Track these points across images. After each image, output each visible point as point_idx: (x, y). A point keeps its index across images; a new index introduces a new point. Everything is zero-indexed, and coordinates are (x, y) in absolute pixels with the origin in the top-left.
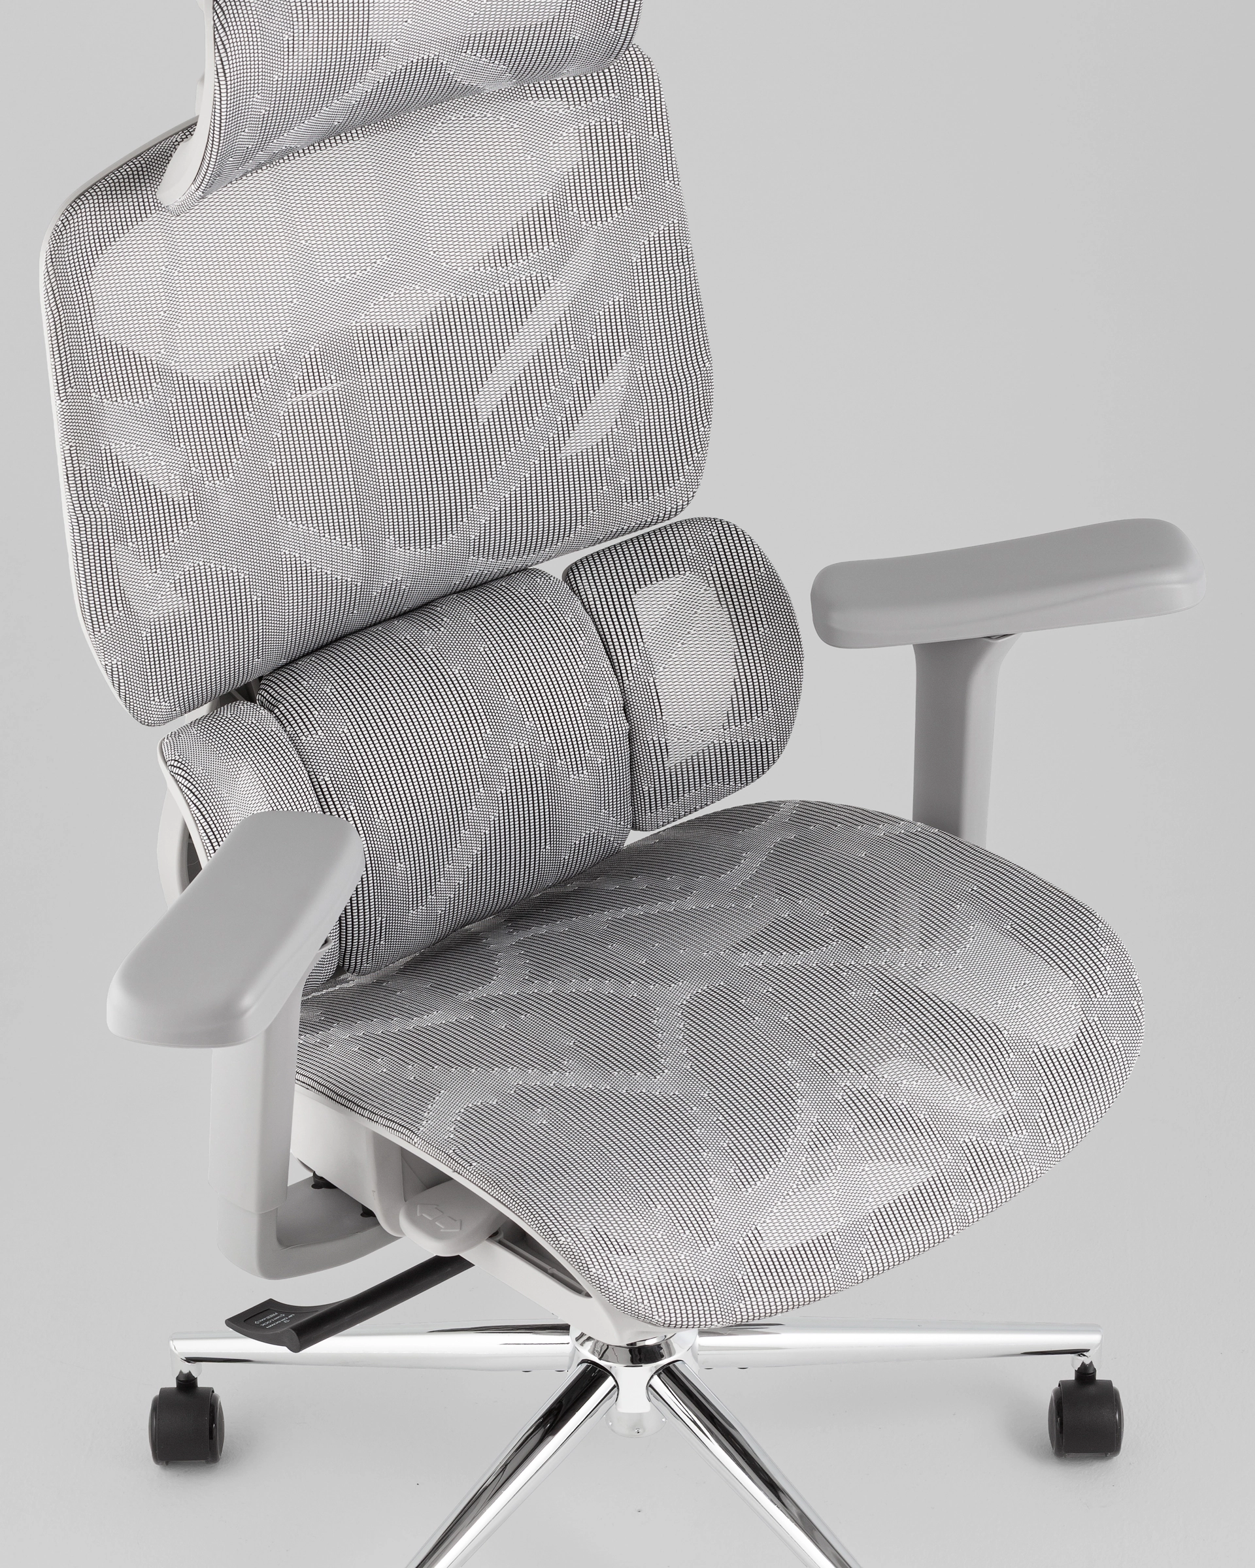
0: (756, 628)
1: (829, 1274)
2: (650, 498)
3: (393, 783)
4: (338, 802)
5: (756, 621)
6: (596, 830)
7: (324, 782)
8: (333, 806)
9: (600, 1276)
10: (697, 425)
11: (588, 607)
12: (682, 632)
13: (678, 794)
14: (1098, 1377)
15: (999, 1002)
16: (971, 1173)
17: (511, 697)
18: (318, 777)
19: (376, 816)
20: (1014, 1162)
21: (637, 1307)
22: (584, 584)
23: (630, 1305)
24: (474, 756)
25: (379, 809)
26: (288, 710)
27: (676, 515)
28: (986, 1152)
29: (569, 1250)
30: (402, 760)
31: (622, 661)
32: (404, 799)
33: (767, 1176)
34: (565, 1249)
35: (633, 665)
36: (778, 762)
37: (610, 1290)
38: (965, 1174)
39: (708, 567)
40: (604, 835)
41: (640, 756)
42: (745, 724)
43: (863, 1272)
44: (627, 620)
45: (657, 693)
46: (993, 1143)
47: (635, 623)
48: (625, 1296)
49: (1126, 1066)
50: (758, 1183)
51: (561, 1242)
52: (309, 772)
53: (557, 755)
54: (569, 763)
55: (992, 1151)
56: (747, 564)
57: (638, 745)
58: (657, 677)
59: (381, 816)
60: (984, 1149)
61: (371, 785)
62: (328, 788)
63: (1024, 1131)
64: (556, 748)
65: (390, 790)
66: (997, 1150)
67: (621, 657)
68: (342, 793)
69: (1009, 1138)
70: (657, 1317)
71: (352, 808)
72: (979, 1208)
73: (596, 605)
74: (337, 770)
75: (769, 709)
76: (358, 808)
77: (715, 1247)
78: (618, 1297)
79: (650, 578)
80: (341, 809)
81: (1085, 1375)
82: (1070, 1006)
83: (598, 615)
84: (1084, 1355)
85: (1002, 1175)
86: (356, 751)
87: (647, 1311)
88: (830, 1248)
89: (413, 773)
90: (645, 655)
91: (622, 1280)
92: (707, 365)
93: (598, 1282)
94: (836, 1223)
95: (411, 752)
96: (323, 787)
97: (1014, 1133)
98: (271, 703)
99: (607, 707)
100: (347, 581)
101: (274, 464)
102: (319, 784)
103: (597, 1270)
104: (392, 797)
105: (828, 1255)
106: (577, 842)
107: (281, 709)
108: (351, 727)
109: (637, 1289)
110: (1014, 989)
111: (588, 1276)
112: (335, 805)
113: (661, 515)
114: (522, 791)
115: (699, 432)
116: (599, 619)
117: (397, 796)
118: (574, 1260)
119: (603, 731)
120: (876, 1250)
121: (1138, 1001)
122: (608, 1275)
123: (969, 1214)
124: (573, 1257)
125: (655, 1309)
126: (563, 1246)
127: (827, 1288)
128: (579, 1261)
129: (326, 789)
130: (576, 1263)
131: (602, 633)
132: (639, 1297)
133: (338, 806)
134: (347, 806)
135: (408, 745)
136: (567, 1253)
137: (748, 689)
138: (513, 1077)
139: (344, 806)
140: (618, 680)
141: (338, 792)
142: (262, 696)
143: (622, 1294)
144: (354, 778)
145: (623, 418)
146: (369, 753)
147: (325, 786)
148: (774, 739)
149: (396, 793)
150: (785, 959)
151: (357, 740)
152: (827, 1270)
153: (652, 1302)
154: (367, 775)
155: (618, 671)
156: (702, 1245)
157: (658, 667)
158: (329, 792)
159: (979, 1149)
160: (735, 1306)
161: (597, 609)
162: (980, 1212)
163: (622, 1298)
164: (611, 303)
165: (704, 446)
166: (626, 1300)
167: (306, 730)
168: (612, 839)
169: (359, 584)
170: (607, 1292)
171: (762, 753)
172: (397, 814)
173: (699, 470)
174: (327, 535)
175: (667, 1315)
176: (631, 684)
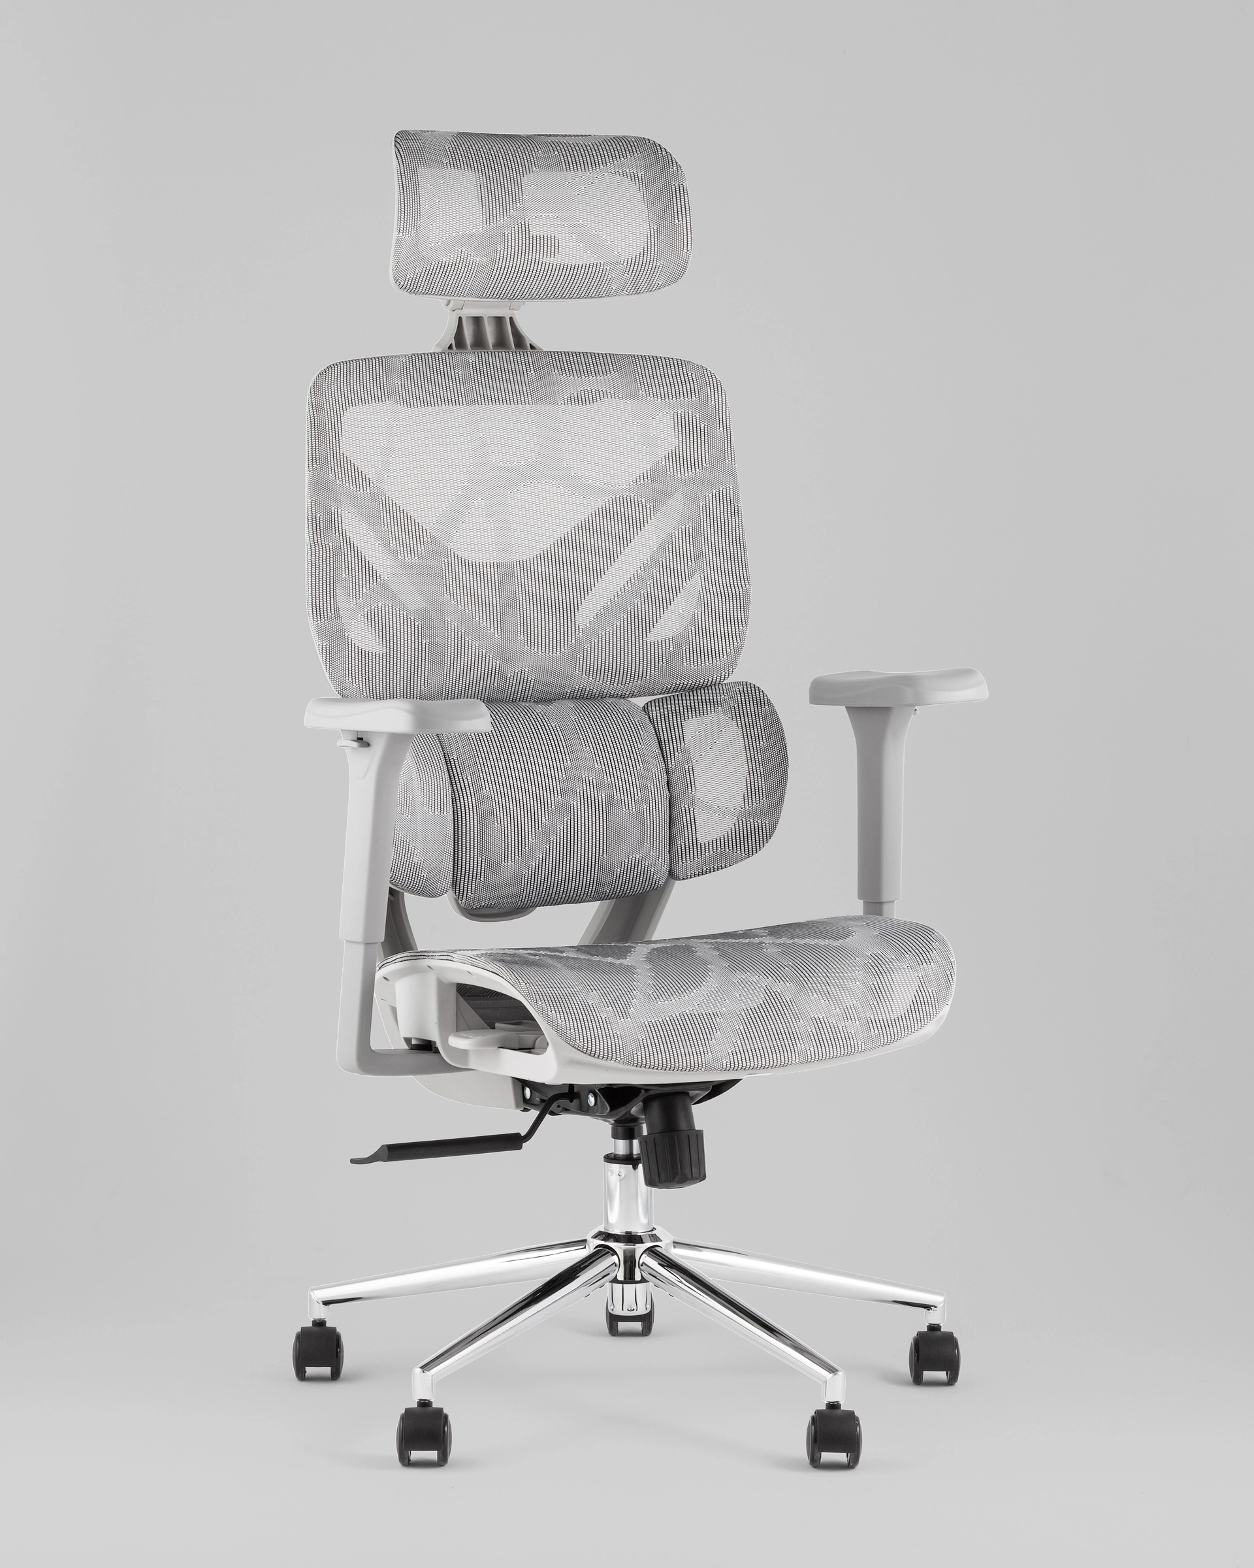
0: (758, 743)
2: (703, 665)
4: (460, 772)
5: (759, 738)
8: (456, 774)
11: (653, 723)
13: (702, 852)
18: (449, 756)
19: (484, 787)
22: (653, 710)
24: (556, 774)
25: (487, 783)
31: (669, 751)
35: (675, 755)
39: (733, 707)
40: (647, 864)
41: (676, 817)
45: (690, 776)
53: (615, 792)
54: (623, 801)
57: (675, 809)
59: (487, 788)
64: (614, 787)
68: (464, 768)
71: (469, 779)
75: (765, 799)
76: (473, 779)
79: (696, 714)
80: (461, 778)
90: (684, 751)
92: (747, 586)
99: (654, 774)
100: (489, 657)
106: (626, 861)
131: (658, 735)
133: (460, 775)
134: (466, 776)
139: (463, 776)
141: (461, 767)
144: (473, 762)
147: (453, 762)
148: (767, 824)
155: (666, 758)
157: (692, 759)
158: (455, 766)
161: (658, 724)
165: (742, 639)
168: (652, 870)
169: (498, 663)
171: (759, 832)
172: (499, 791)
176: (673, 766)
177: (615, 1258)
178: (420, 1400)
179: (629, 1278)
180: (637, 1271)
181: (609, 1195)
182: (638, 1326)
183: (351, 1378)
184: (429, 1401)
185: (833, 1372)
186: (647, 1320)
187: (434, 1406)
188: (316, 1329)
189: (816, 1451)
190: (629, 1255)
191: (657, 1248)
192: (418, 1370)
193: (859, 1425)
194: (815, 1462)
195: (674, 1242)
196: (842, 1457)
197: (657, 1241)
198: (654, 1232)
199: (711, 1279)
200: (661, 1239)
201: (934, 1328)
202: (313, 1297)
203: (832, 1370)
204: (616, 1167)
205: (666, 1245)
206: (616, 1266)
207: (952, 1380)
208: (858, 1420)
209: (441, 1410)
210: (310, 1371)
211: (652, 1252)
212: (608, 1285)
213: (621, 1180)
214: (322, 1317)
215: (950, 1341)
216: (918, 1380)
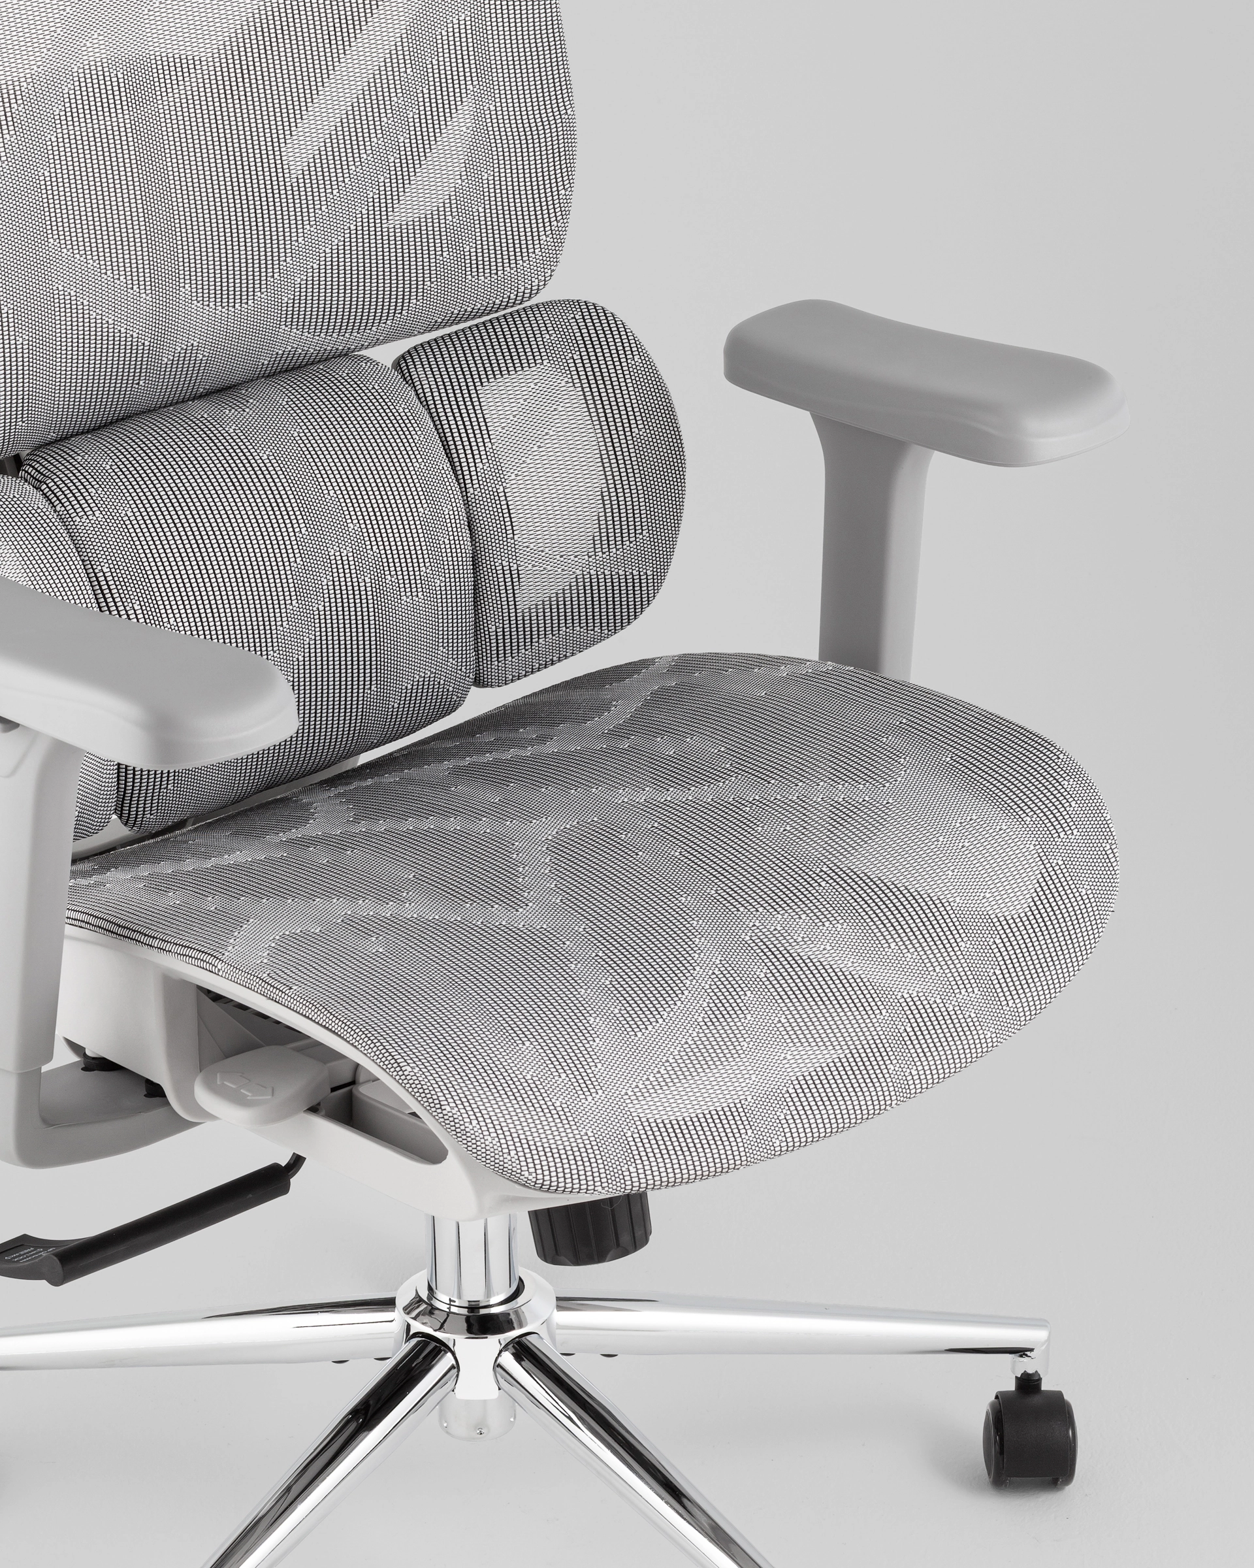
0: (628, 429)
1: (739, 1140)
2: (499, 273)
3: (186, 581)
4: (119, 599)
5: (629, 420)
6: (432, 672)
7: (101, 574)
8: (113, 604)
9: (455, 1116)
10: (557, 186)
11: (423, 399)
12: (539, 432)
13: (532, 639)
14: (1045, 1387)
15: (941, 839)
16: (911, 1034)
17: (332, 492)
18: (95, 567)
19: (166, 620)
20: (964, 1025)
21: (501, 1158)
22: (419, 372)
23: (493, 1154)
24: (286, 559)
25: (169, 611)
26: (58, 486)
27: (530, 297)
28: (929, 1010)
29: (417, 1082)
30: (198, 554)
31: (466, 464)
32: (200, 602)
33: (660, 1021)
34: (411, 1082)
35: (478, 470)
36: (654, 603)
37: (468, 1134)
38: (904, 1034)
39: (570, 355)
40: (442, 682)
41: (486, 584)
42: (614, 550)
43: (781, 1141)
44: (471, 416)
45: (508, 506)
46: (939, 1001)
47: (481, 420)
48: (487, 1143)
49: (1099, 921)
50: (650, 1027)
51: (406, 1073)
52: (83, 561)
53: (386, 569)
54: (401, 581)
55: (936, 1010)
56: (617, 351)
57: (484, 570)
58: (508, 486)
59: (172, 620)
60: (927, 1006)
61: (159, 581)
62: (107, 582)
63: (976, 990)
64: (385, 560)
65: (182, 589)
66: (943, 1009)
67: (464, 460)
68: (124, 588)
69: (957, 996)
70: (526, 1174)
71: (136, 607)
72: (923, 1077)
73: (433, 397)
74: (118, 559)
75: (644, 532)
76: (144, 608)
77: (598, 1097)
78: (478, 1143)
79: (500, 368)
80: (122, 608)
81: (1028, 1384)
82: (1027, 846)
83: (436, 409)
84: (1027, 1355)
85: (950, 1039)
86: (142, 539)
87: (514, 1165)
88: (740, 1110)
89: (211, 572)
90: (493, 458)
91: (482, 1124)
92: (569, 112)
93: (452, 1124)
94: (747, 1081)
95: (209, 546)
96: (100, 579)
97: (963, 991)
98: (36, 480)
99: (447, 517)
100: (132, 336)
101: (47, 174)
102: (96, 576)
103: (452, 1108)
104: (185, 598)
105: (737, 1118)
106: (409, 687)
107: (50, 485)
108: (136, 510)
109: (501, 1136)
110: (958, 825)
111: (441, 1115)
112: (115, 603)
113: (512, 296)
114: (343, 610)
115: (558, 195)
116: (438, 413)
117: (192, 598)
118: (423, 1095)
119: (443, 546)
120: (796, 1117)
121: (1111, 844)
122: (465, 1115)
123: (911, 1082)
124: (421, 1091)
125: (524, 1164)
126: (409, 1077)
127: (737, 1158)
128: (429, 1096)
129: (104, 583)
130: (425, 1099)
131: (441, 431)
132: (504, 1146)
133: (119, 604)
134: (130, 605)
135: (205, 537)
136: (413, 1086)
137: (619, 506)
138: (340, 908)
139: (126, 604)
140: (460, 488)
141: (119, 587)
142: (26, 472)
143: (482, 1141)
144: (139, 571)
145: (470, 168)
146: (158, 543)
147: (103, 578)
148: (649, 573)
149: (190, 594)
150: (672, 794)
151: (143, 526)
152: (737, 1135)
153: (521, 1154)
154: (154, 568)
155: (461, 477)
156: (581, 1092)
157: (509, 474)
158: (109, 586)
159: (920, 1007)
160: (623, 1169)
161: (434, 401)
162: (924, 1081)
163: (483, 1146)
164: (455, 21)
165: (565, 214)
166: (488, 1148)
167: (80, 510)
168: (451, 689)
169: (147, 343)
170: (464, 1137)
171: (634, 591)
172: (192, 620)
173: (559, 242)
174: (109, 273)
175: (539, 1172)
176: (476, 493)
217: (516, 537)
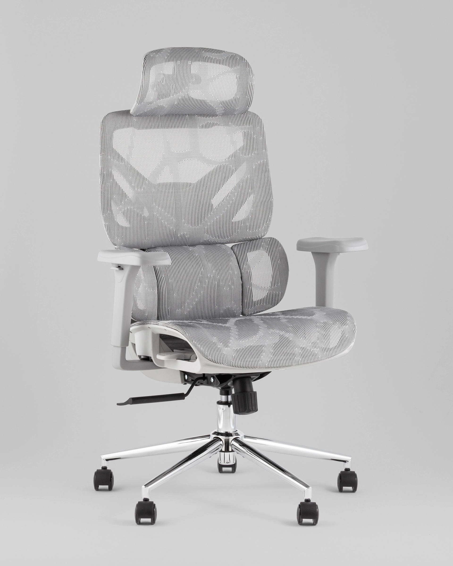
0: (277, 262)
6: (230, 307)
11: (235, 254)
17: (210, 264)
19: (170, 280)
22: (235, 249)
32: (178, 278)
40: (233, 309)
41: (244, 291)
42: (273, 287)
45: (250, 274)
47: (246, 258)
54: (224, 285)
56: (276, 246)
58: (251, 271)
61: (169, 272)
64: (220, 278)
67: (241, 265)
75: (279, 284)
79: (252, 250)
90: (248, 266)
92: (272, 200)
99: (236, 274)
100: (171, 228)
106: (225, 308)
116: (238, 256)
131: (237, 259)
148: (280, 293)
155: (241, 268)
168: (235, 312)
169: (174, 230)
171: (277, 297)
172: (175, 281)
174: (166, 213)
176: (243, 272)
177: (221, 442)
178: (144, 498)
179: (227, 450)
180: (230, 447)
181: (219, 417)
182: (230, 469)
183: (116, 490)
184: (148, 499)
185: (308, 487)
186: (234, 467)
187: (150, 501)
188: (103, 470)
189: (301, 518)
190: (227, 441)
191: (238, 438)
192: (144, 487)
193: (317, 508)
194: (300, 523)
195: (244, 436)
196: (311, 521)
197: (238, 435)
198: (237, 432)
199: (259, 450)
200: (240, 435)
201: (347, 470)
202: (102, 457)
203: (307, 486)
204: (221, 406)
205: (242, 437)
206: (222, 445)
207: (354, 490)
208: (317, 506)
209: (152, 502)
210: (100, 487)
211: (236, 440)
212: (219, 453)
213: (223, 411)
214: (106, 466)
215: (354, 475)
216: (341, 490)
217: (251, 281)
